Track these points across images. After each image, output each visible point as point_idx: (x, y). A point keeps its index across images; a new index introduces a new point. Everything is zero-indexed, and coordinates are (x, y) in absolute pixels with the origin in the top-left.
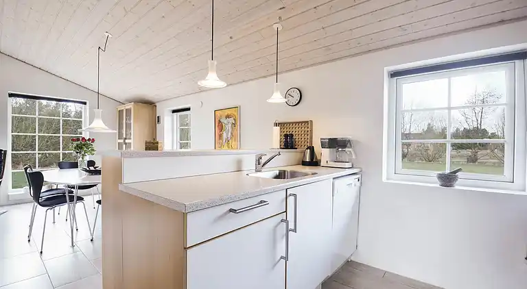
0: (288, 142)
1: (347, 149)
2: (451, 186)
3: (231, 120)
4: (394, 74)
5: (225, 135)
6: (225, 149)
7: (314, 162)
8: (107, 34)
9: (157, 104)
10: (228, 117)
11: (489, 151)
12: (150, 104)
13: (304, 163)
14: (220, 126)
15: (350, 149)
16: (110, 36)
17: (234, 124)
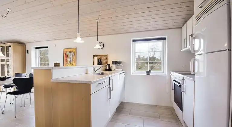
0: (100, 63)
1: (121, 65)
2: (149, 74)
3: (72, 53)
4: (134, 41)
5: (69, 60)
6: (69, 66)
7: (110, 69)
8: (8, 10)
9: (26, 44)
10: (70, 52)
11: (156, 65)
12: (22, 44)
13: (106, 70)
14: (66, 56)
15: (122, 65)
16: (10, 11)
17: (74, 55)
